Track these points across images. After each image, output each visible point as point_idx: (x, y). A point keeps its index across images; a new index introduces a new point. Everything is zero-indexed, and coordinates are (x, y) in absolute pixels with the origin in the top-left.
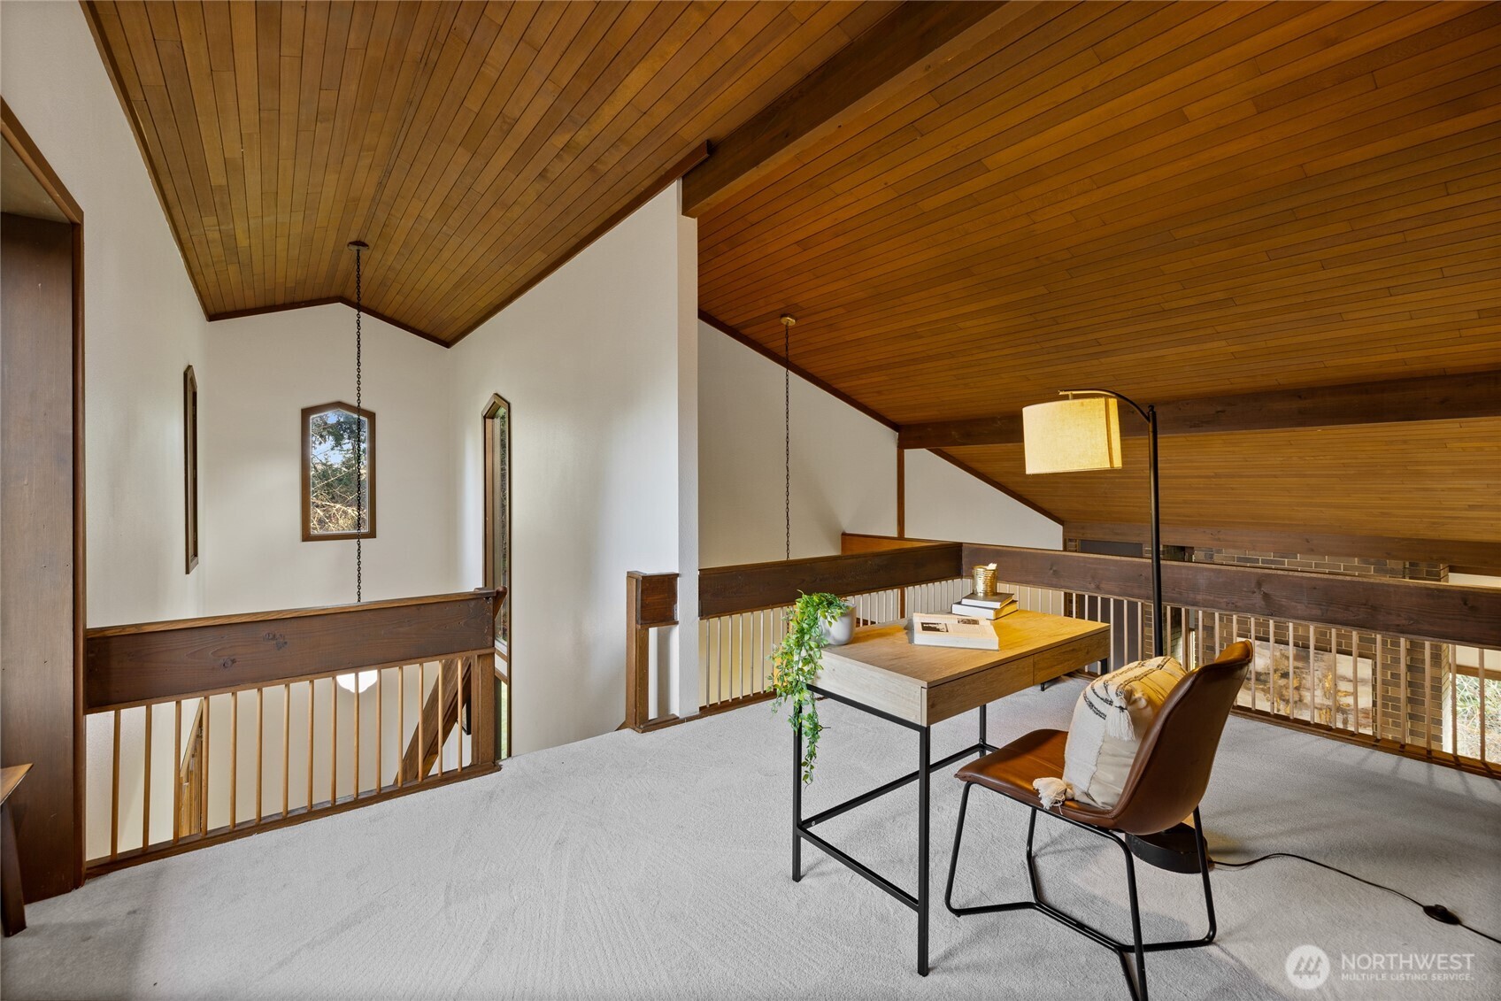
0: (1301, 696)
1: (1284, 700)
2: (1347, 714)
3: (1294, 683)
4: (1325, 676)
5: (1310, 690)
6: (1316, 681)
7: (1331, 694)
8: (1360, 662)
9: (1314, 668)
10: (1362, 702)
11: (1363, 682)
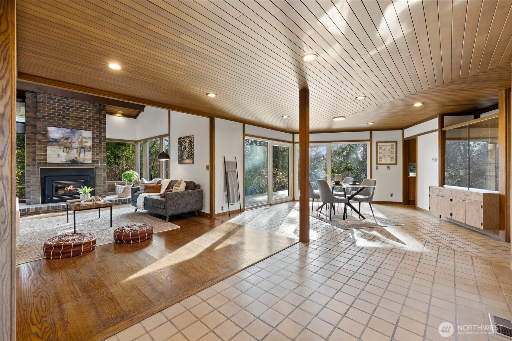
0: (71, 145)
1: (65, 148)
2: (85, 148)
3: (69, 141)
4: (79, 138)
5: (74, 143)
6: (76, 139)
7: (80, 143)
8: (88, 132)
9: (76, 135)
10: (89, 144)
11: (89, 138)
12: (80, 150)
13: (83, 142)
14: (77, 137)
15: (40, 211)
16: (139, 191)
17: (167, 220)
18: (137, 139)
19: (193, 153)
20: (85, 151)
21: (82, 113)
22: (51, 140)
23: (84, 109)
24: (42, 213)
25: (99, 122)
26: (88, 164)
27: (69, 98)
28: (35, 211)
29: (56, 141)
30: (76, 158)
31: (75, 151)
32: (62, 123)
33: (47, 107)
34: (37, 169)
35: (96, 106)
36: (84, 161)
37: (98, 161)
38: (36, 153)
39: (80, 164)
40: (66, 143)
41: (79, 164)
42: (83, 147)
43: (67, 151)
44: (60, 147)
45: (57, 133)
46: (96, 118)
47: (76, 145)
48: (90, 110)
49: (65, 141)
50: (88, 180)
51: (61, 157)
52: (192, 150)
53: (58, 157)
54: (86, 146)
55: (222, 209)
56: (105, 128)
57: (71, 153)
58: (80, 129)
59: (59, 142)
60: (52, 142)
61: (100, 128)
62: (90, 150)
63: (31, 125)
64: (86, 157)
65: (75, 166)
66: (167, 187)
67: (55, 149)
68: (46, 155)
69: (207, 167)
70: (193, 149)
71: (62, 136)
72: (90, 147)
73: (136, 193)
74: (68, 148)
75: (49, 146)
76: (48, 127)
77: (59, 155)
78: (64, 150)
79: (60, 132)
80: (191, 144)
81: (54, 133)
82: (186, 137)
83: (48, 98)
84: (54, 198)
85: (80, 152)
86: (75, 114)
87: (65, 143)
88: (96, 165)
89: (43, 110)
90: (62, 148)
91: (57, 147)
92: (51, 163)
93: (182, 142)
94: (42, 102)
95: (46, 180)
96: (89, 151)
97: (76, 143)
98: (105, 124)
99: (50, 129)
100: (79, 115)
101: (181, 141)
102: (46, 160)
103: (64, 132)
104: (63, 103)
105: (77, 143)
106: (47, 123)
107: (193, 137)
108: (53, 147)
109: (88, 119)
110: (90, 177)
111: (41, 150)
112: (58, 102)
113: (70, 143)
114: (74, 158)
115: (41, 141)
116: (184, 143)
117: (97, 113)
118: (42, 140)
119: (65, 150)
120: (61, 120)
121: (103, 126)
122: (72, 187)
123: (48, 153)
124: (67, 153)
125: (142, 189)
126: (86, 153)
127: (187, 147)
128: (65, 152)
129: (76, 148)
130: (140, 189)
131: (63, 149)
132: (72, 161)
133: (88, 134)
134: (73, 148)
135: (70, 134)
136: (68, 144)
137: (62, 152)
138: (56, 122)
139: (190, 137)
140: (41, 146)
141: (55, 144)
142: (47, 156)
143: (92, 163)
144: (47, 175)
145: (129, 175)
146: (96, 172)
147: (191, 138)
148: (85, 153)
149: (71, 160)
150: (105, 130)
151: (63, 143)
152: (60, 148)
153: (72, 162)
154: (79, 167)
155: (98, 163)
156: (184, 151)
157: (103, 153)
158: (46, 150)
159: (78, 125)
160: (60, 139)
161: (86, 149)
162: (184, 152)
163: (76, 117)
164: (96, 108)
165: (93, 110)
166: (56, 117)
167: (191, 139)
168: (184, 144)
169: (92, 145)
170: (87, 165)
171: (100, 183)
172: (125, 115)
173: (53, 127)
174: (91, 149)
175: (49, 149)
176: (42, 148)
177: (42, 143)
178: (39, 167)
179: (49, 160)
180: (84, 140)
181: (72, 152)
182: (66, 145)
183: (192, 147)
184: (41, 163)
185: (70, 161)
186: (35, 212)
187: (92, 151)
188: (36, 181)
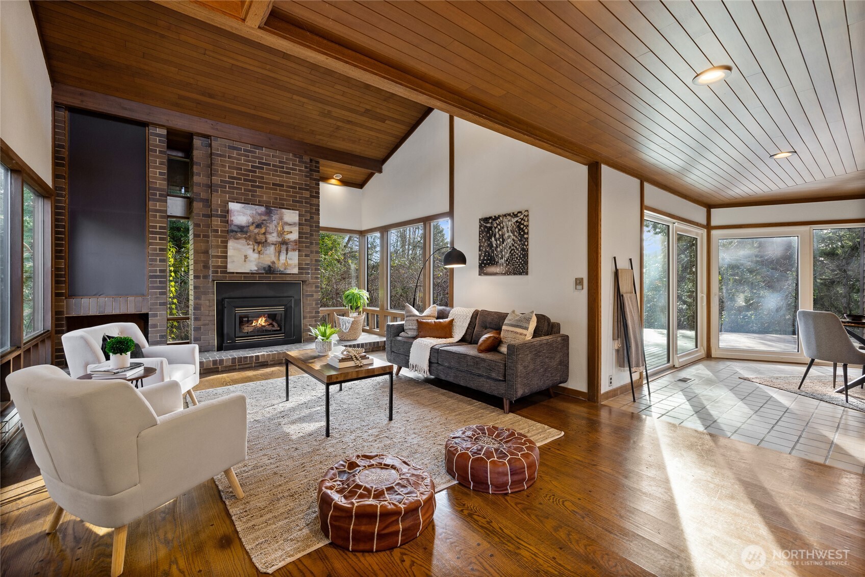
0: (266, 238)
1: (257, 243)
2: (288, 244)
3: (263, 230)
4: (278, 224)
5: (271, 233)
6: (274, 227)
7: (281, 234)
8: (293, 213)
9: (273, 219)
10: (294, 236)
11: (294, 224)
12: (279, 248)
13: (284, 232)
14: (275, 222)
15: (220, 367)
16: (403, 330)
17: (506, 406)
18: (364, 228)
19: (528, 249)
20: (287, 250)
21: (283, 177)
22: (235, 229)
23: (287, 168)
24: (223, 372)
25: (309, 194)
26: (293, 274)
27: (263, 147)
28: (212, 366)
29: (242, 229)
30: (273, 263)
31: (271, 250)
32: (252, 196)
33: (227, 165)
34: (210, 284)
35: (305, 163)
36: (285, 269)
37: (308, 269)
38: (210, 253)
39: (280, 274)
40: (258, 234)
41: (277, 274)
42: (284, 243)
43: (259, 250)
44: (248, 241)
45: (244, 214)
46: (306, 185)
47: (273, 238)
48: (295, 170)
49: (256, 231)
50: (291, 306)
51: (251, 261)
52: (526, 243)
53: (245, 261)
54: (289, 239)
55: (611, 383)
56: (318, 206)
57: (266, 254)
58: (280, 208)
59: (246, 233)
60: (236, 232)
61: (311, 205)
62: (295, 247)
63: (202, 200)
64: (290, 262)
65: (272, 279)
66: (467, 325)
67: (239, 246)
68: (226, 257)
69: (579, 282)
70: (528, 242)
71: (251, 220)
72: (295, 241)
73: (398, 336)
74: (260, 243)
75: (231, 240)
76: (229, 203)
77: (246, 257)
78: (254, 247)
79: (249, 212)
80: (521, 229)
81: (238, 215)
82: (505, 215)
83: (230, 147)
84: (239, 341)
85: (280, 252)
86: (271, 178)
87: (255, 234)
88: (304, 277)
89: (221, 171)
90: (251, 243)
91: (243, 241)
92: (233, 273)
93: (490, 228)
94: (220, 156)
95: (226, 305)
96: (294, 250)
97: (273, 235)
98: (318, 197)
99: (233, 206)
100: (277, 180)
101: (488, 225)
102: (226, 267)
103: (254, 212)
104: (253, 157)
105: (275, 234)
106: (227, 195)
107: (528, 215)
108: (237, 241)
109: (291, 187)
110: (295, 301)
111: (218, 247)
112: (246, 156)
113: (264, 234)
114: (270, 264)
115: (217, 231)
116: (497, 230)
117: (306, 176)
118: (219, 229)
119: (256, 247)
120: (250, 191)
121: (314, 201)
122: (264, 319)
123: (229, 254)
124: (259, 252)
125: (411, 327)
126: (290, 253)
127: (509, 237)
128: (256, 251)
129: (273, 244)
130: (405, 328)
131: (252, 246)
132: (267, 269)
133: (291, 216)
134: (270, 244)
135: (264, 218)
136: (260, 236)
137: (252, 251)
138: (242, 194)
139: (519, 215)
140: (218, 240)
141: (239, 235)
142: (227, 259)
143: (300, 273)
144: (227, 295)
145: (355, 297)
146: (304, 291)
147: (522, 217)
148: (287, 254)
149: (265, 266)
150: (318, 210)
151: (253, 234)
152: (248, 244)
153: (267, 271)
154: (278, 280)
155: (308, 273)
156: (497, 247)
157: (316, 253)
158: (226, 247)
159: (276, 199)
160: (249, 226)
161: (289, 246)
162: (498, 249)
163: (274, 184)
164: (306, 167)
165: (300, 170)
166: (242, 184)
167: (522, 219)
168: (499, 230)
169: (300, 237)
170: (290, 277)
171: (310, 312)
172: (345, 182)
173: (237, 202)
174: (298, 246)
175: (231, 244)
176: (220, 244)
177: (219, 233)
178: (214, 281)
179: (231, 268)
180: (287, 228)
181: (268, 252)
182: (258, 237)
183: (526, 236)
184: (217, 272)
185: (264, 268)
186: (211, 368)
187: (299, 250)
188: (210, 307)
